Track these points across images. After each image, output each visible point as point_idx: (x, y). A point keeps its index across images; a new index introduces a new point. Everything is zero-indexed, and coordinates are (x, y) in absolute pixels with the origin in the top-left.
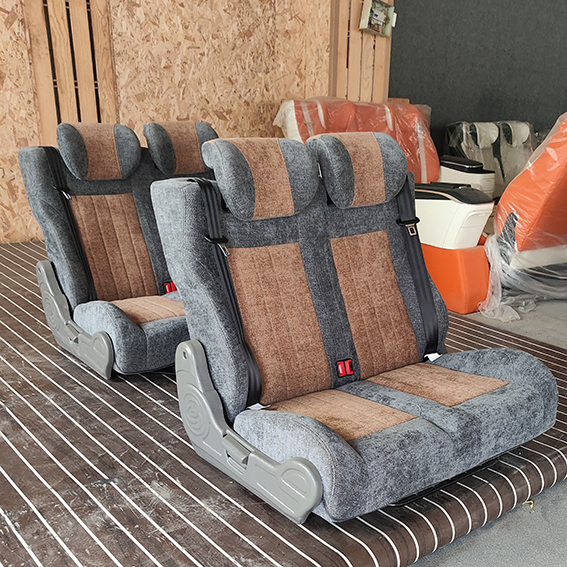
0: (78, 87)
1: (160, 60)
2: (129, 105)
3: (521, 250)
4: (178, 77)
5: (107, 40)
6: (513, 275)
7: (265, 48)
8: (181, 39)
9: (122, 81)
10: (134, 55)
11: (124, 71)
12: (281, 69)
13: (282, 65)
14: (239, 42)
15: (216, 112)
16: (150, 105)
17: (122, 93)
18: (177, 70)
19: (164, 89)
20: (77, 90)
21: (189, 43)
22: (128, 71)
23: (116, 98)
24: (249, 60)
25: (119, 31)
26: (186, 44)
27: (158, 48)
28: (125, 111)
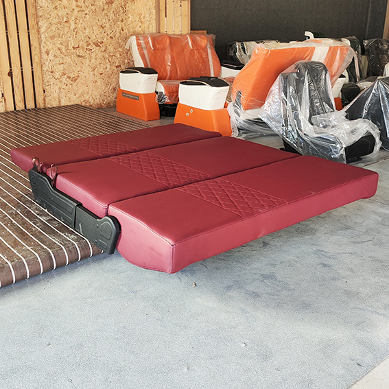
0: (20, 34)
1: (63, 18)
2: (46, 42)
3: (245, 110)
4: (73, 27)
5: (34, 10)
7: (121, 9)
8: (74, 7)
9: (42, 30)
10: (49, 16)
11: (43, 25)
12: (130, 19)
13: (131, 17)
14: (106, 7)
15: (94, 43)
16: (58, 42)
17: (43, 36)
18: (72, 23)
19: (66, 32)
20: (18, 35)
21: (79, 9)
22: (46, 25)
23: (39, 38)
24: (112, 15)
25: (41, 5)
26: (77, 10)
27: (62, 12)
28: (44, 45)
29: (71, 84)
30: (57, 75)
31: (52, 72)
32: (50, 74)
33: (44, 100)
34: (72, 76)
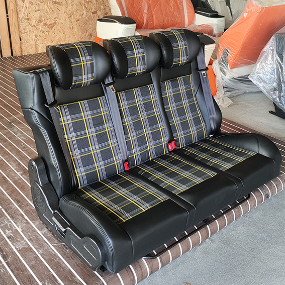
3: (231, 68)
6: (228, 81)
29: (48, 31)
30: (33, 22)
31: (28, 19)
32: (26, 21)
33: (21, 48)
34: (48, 22)
